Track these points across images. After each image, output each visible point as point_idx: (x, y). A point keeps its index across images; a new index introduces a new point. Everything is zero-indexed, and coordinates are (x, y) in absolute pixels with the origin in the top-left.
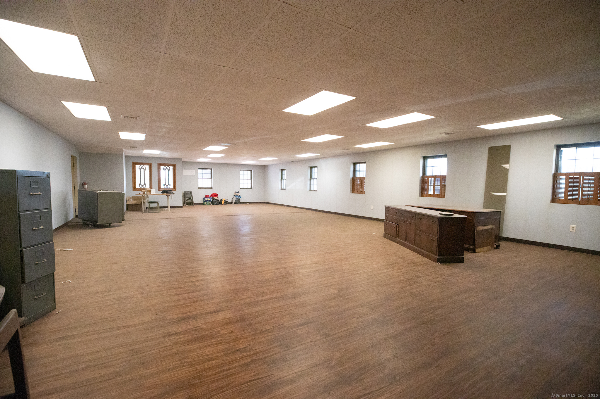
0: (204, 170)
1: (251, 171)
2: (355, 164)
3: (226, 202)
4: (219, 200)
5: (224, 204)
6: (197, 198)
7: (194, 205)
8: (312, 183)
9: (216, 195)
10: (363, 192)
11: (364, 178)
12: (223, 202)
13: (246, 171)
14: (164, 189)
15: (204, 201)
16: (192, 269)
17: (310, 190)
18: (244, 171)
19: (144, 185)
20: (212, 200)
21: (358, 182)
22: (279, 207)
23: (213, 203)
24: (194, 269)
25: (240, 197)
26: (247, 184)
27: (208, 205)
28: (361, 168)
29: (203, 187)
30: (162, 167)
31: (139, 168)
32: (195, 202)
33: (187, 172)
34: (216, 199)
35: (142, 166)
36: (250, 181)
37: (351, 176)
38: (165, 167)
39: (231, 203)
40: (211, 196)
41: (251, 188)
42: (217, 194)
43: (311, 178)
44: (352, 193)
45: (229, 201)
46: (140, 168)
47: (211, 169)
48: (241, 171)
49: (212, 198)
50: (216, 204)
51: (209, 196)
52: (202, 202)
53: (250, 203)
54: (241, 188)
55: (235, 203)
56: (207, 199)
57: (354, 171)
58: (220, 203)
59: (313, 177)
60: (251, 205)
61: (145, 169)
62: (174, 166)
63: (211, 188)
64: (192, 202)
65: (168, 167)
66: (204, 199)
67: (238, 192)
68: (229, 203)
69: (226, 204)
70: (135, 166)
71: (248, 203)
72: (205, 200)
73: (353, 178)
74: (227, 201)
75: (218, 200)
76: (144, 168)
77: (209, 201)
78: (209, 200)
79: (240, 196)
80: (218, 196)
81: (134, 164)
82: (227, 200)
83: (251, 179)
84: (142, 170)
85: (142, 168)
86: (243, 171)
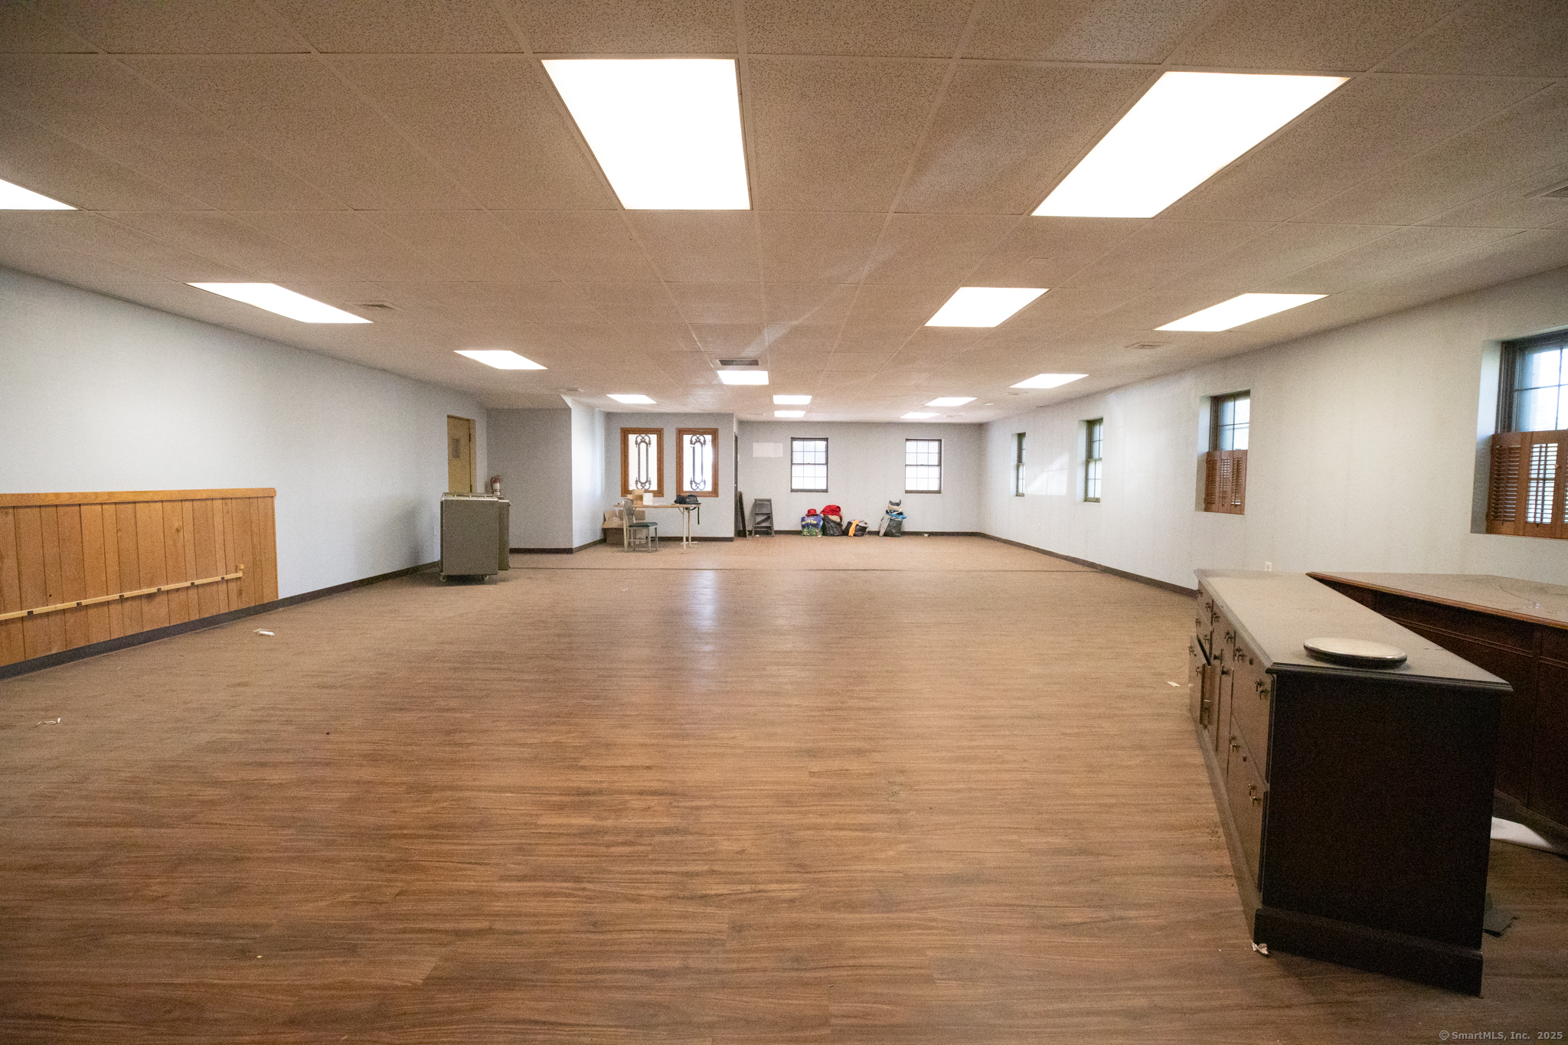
0: (806, 443)
1: (940, 441)
2: (1218, 402)
3: (862, 531)
4: (845, 524)
5: (854, 535)
6: (783, 520)
7: (773, 534)
8: (1091, 475)
9: (836, 510)
10: (1238, 509)
11: (1245, 452)
12: (852, 531)
13: (926, 443)
14: (692, 492)
15: (803, 527)
16: (324, 737)
17: (1086, 499)
18: (920, 443)
19: (647, 482)
20: (824, 524)
21: (1225, 470)
22: (1005, 548)
23: (825, 532)
24: (332, 737)
25: (901, 516)
26: (926, 478)
27: (812, 535)
28: (1239, 412)
29: (805, 488)
30: (687, 438)
31: (636, 441)
32: (776, 528)
33: (765, 450)
34: (835, 522)
35: (643, 435)
36: (937, 469)
37: (1204, 446)
38: (694, 438)
39: (877, 533)
40: (823, 512)
41: (939, 492)
42: (838, 507)
43: (1090, 456)
44: (1207, 509)
45: (872, 528)
46: (639, 441)
47: (826, 439)
48: (908, 443)
49: (823, 519)
50: (832, 535)
51: (818, 512)
52: (800, 529)
53: (931, 534)
54: (907, 492)
55: (886, 535)
56: (811, 520)
57: (1216, 429)
58: (845, 533)
59: (1096, 455)
60: (934, 539)
61: (650, 444)
62: (714, 433)
63: (826, 491)
64: (770, 528)
65: (701, 438)
66: (803, 519)
67: (897, 501)
68: (871, 533)
69: (862, 535)
70: (627, 436)
71: (926, 535)
72: (803, 523)
73: (1209, 454)
74: (866, 528)
75: (840, 524)
76: (647, 441)
77: (815, 526)
78: (816, 522)
79: (901, 514)
80: (843, 512)
81: (625, 433)
82: (864, 525)
83: (940, 465)
84: (643, 445)
85: (642, 441)
86: (914, 443)
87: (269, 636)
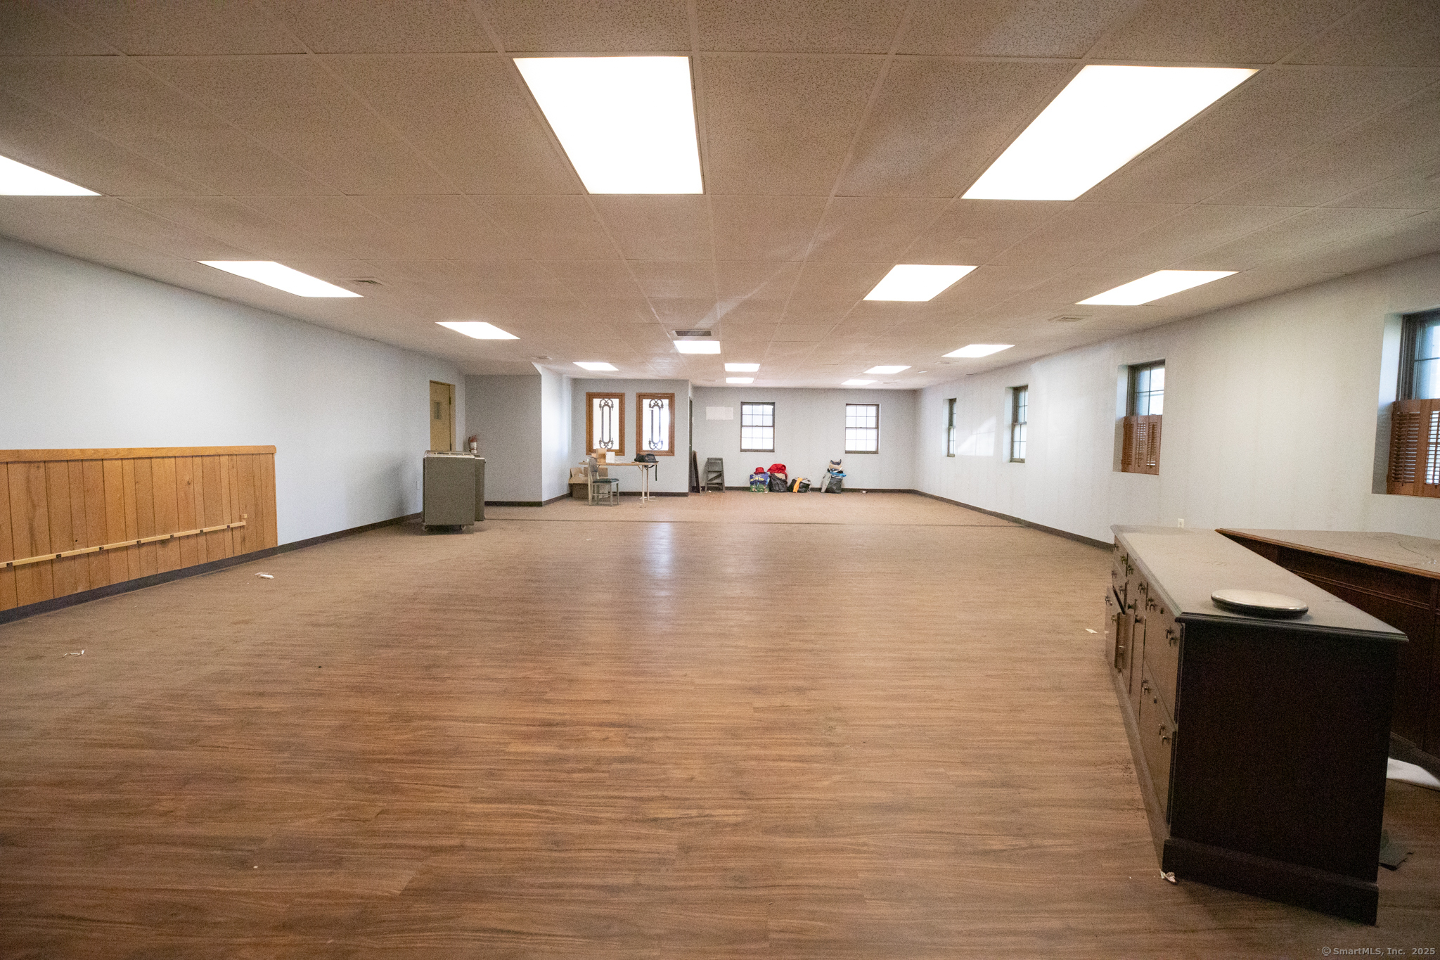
0: (755, 407)
1: (878, 405)
2: (1134, 371)
3: (805, 488)
4: (789, 482)
5: (798, 492)
6: (736, 475)
7: (724, 490)
8: (1017, 438)
9: (781, 468)
10: (1153, 470)
11: (1160, 417)
12: (796, 488)
13: (865, 407)
14: (650, 451)
15: (752, 483)
16: (317, 670)
17: (1012, 460)
18: (859, 407)
19: (609, 442)
20: (770, 481)
21: (1141, 434)
22: (937, 505)
23: (771, 488)
24: (323, 670)
25: (841, 475)
26: (866, 440)
27: (759, 491)
28: (1155, 380)
29: (754, 448)
30: (646, 402)
31: (600, 405)
32: (727, 484)
33: (717, 413)
34: (780, 479)
35: (606, 400)
36: (874, 432)
37: (1121, 411)
38: (653, 402)
39: (819, 490)
40: (770, 470)
41: (876, 452)
42: (784, 466)
43: (1015, 420)
44: (1124, 470)
45: (815, 485)
46: (603, 404)
47: (773, 404)
48: (848, 407)
49: (770, 477)
50: (778, 491)
51: (765, 470)
52: (748, 485)
53: (869, 491)
54: (847, 452)
55: (827, 491)
56: (759, 478)
57: (1133, 395)
58: (790, 489)
59: (1021, 419)
60: (871, 497)
61: (612, 407)
62: (671, 397)
63: (772, 451)
64: (721, 484)
65: (659, 402)
66: (751, 477)
67: (838, 461)
68: (814, 490)
69: (805, 491)
70: (592, 400)
71: (864, 492)
72: (752, 480)
73: (1126, 419)
74: (808, 485)
75: (785, 482)
76: (610, 404)
77: (763, 483)
78: (763, 479)
79: (841, 472)
80: (788, 470)
81: (590, 397)
82: (807, 483)
83: (877, 428)
84: (606, 409)
85: (605, 405)
86: (854, 407)
87: (268, 578)
